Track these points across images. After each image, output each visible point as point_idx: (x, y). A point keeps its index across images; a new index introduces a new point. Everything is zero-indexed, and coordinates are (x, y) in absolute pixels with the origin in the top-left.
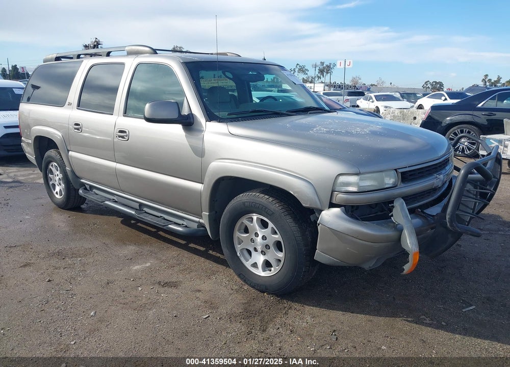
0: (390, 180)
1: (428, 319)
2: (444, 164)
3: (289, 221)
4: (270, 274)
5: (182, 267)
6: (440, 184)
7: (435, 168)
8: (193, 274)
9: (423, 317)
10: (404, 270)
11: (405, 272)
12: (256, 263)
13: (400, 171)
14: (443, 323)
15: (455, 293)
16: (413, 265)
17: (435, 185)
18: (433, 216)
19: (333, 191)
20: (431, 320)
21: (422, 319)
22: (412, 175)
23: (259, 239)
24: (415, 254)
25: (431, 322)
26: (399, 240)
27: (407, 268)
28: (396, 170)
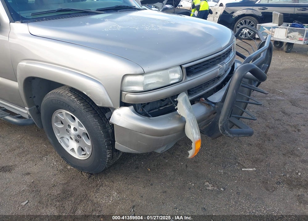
0: (175, 76)
1: (210, 185)
2: (227, 54)
3: (90, 117)
4: (85, 157)
5: (21, 150)
6: (223, 73)
7: (220, 59)
8: (29, 156)
9: (207, 183)
10: (189, 154)
11: (190, 156)
12: (73, 149)
13: (184, 66)
14: (222, 189)
15: (233, 156)
16: (196, 151)
17: (219, 74)
18: (215, 103)
19: (121, 91)
20: (213, 186)
21: (206, 185)
22: (197, 68)
23: (72, 130)
24: (198, 142)
25: (213, 188)
26: (183, 130)
27: (191, 153)
28: (181, 66)
